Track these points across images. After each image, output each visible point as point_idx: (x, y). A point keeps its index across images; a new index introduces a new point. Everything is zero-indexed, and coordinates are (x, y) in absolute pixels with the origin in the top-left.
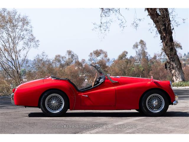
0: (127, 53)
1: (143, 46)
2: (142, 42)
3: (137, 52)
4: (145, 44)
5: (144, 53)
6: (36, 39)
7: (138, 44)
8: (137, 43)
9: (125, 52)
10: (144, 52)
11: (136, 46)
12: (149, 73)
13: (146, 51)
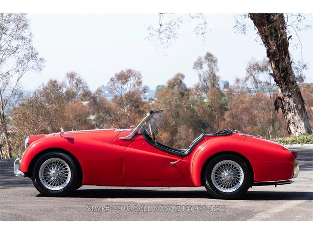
0: (183, 77)
1: (213, 64)
2: (209, 57)
3: (200, 76)
4: (216, 60)
5: (214, 78)
6: (39, 56)
7: (203, 60)
8: (200, 59)
9: (178, 75)
10: (214, 76)
11: (198, 65)
12: (223, 114)
13: (217, 74)
